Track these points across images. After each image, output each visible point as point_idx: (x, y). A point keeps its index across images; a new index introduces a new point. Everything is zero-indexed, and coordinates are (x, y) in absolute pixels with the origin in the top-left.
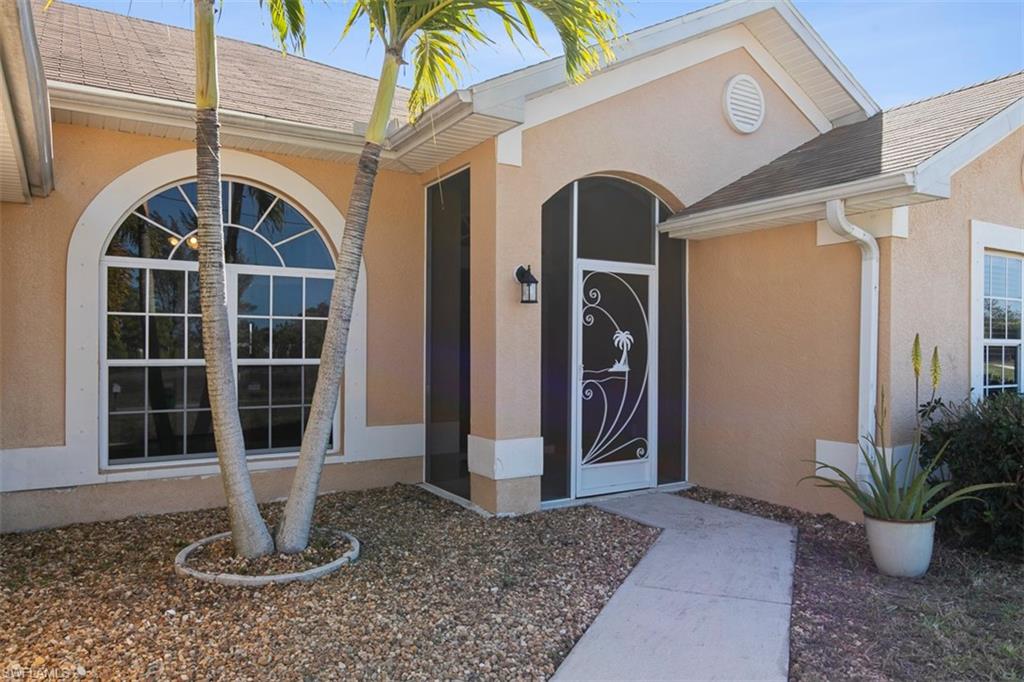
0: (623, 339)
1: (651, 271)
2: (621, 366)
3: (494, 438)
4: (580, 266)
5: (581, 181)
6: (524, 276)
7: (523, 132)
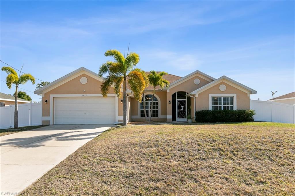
0: (182, 107)
1: (186, 100)
2: (182, 109)
3: (167, 115)
4: (177, 100)
5: (177, 92)
6: (170, 101)
7: (170, 89)
